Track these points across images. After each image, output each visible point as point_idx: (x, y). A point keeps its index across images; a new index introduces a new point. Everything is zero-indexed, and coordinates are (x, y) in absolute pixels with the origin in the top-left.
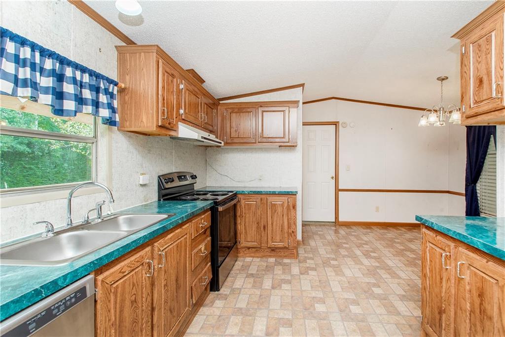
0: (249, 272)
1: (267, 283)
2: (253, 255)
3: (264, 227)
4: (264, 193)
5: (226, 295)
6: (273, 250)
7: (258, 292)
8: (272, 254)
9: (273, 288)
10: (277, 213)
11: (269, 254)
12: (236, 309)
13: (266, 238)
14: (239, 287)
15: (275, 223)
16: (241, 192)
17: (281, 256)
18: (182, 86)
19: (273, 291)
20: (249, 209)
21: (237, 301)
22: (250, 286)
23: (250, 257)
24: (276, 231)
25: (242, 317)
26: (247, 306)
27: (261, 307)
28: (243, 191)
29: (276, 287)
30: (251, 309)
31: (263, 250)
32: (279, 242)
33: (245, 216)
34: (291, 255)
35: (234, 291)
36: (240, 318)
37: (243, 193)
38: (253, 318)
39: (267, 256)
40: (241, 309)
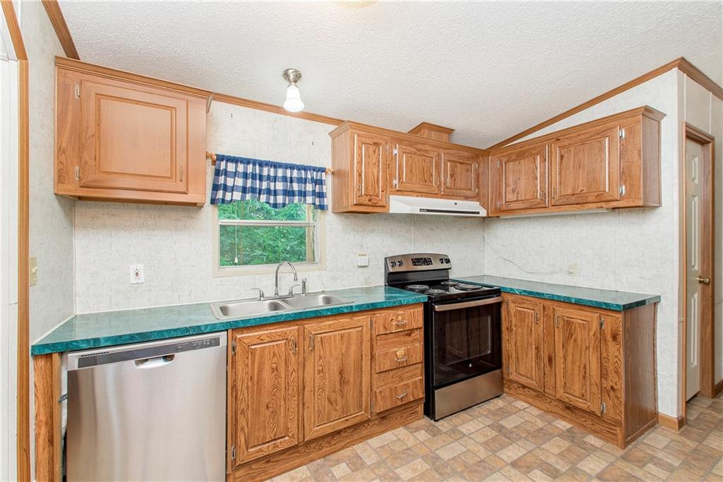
0: (500, 422)
1: (512, 453)
2: (531, 400)
3: (550, 360)
4: (547, 297)
5: (439, 431)
6: (568, 408)
7: (483, 454)
8: (568, 416)
9: (514, 464)
10: (575, 340)
11: (561, 412)
12: (432, 455)
13: (553, 380)
14: (465, 432)
15: (570, 358)
16: (509, 290)
17: (585, 427)
18: (395, 151)
19: (509, 468)
20: (523, 320)
21: (443, 446)
22: (481, 439)
23: (526, 402)
24: (572, 374)
25: (429, 468)
26: (448, 460)
27: (466, 475)
28: (511, 289)
29: (520, 467)
30: (449, 467)
31: (549, 401)
32: (578, 397)
33: (516, 331)
34: (609, 435)
35: (454, 433)
36: (426, 466)
37: (511, 292)
38: (442, 479)
39: (556, 413)
40: (438, 458)
